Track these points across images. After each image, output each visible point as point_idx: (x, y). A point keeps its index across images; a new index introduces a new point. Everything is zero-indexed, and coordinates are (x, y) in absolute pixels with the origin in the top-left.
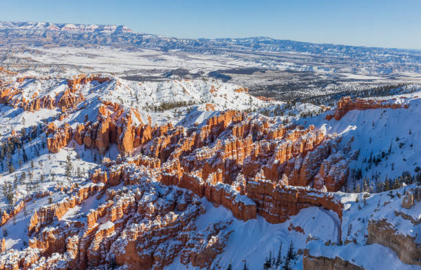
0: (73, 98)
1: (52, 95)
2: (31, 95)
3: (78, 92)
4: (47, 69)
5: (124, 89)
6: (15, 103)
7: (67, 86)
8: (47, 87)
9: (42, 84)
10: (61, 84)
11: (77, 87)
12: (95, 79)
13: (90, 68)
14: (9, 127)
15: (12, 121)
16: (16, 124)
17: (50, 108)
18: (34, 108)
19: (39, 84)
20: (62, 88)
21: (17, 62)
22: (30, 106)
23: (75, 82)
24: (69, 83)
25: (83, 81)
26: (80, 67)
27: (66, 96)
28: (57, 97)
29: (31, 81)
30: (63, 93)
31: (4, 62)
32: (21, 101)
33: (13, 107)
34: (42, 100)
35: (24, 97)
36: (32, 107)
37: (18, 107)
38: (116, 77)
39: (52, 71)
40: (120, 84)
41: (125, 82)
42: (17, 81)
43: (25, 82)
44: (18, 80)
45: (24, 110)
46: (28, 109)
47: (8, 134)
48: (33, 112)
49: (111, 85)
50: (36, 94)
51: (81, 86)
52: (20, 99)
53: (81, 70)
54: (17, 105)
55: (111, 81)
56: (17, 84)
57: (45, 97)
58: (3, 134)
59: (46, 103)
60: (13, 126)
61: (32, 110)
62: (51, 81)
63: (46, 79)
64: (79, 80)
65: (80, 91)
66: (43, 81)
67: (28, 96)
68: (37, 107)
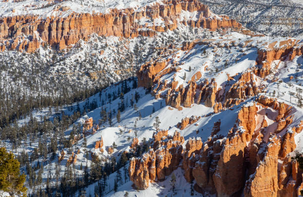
0: (254, 89)
1: (220, 80)
2: (190, 75)
3: (271, 77)
6: (160, 88)
7: (254, 63)
8: (222, 63)
9: (216, 55)
11: (272, 66)
14: (132, 133)
15: (141, 123)
16: (144, 129)
17: (209, 105)
18: (183, 102)
19: (211, 57)
20: (243, 67)
22: (176, 96)
23: (270, 55)
24: (260, 57)
25: (286, 55)
28: (227, 84)
29: (202, 50)
30: (239, 77)
32: (170, 85)
33: (154, 96)
34: (199, 87)
35: (177, 79)
36: (178, 100)
37: (161, 96)
42: (183, 49)
43: (194, 50)
44: (184, 46)
45: (167, 105)
46: (172, 103)
47: (126, 146)
48: (180, 109)
50: (199, 74)
51: (281, 64)
52: (168, 81)
54: (160, 92)
56: (181, 53)
57: (206, 82)
58: (120, 144)
60: (139, 132)
61: (178, 105)
62: (233, 50)
63: (226, 46)
64: (281, 52)
65: (277, 74)
66: (219, 51)
67: (184, 78)
68: (188, 99)
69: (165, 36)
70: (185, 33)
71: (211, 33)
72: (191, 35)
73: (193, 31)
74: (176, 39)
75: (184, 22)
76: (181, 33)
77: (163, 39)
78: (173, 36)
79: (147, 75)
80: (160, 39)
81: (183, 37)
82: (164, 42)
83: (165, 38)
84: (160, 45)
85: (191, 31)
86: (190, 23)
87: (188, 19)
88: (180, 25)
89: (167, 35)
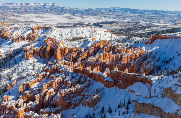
0: (34, 36)
1: (26, 35)
2: (16, 35)
3: (36, 33)
4: (23, 24)
5: (56, 32)
6: (10, 38)
7: (32, 31)
8: (23, 32)
10: (29, 30)
11: (36, 31)
12: (43, 27)
13: (41, 23)
14: (8, 49)
15: (9, 46)
16: (11, 48)
17: (25, 41)
19: (20, 30)
21: (10, 21)
23: (35, 29)
24: (33, 30)
25: (38, 29)
26: (37, 22)
27: (31, 35)
28: (28, 36)
29: (16, 29)
31: (4, 21)
32: (13, 37)
33: (9, 40)
34: (21, 37)
36: (17, 40)
37: (11, 40)
38: (52, 27)
39: (25, 24)
40: (54, 30)
41: (57, 29)
42: (10, 29)
43: (14, 29)
44: (11, 29)
45: (14, 42)
46: (16, 41)
47: (8, 52)
49: (51, 30)
50: (18, 34)
51: (38, 31)
52: (12, 37)
53: (37, 24)
55: (50, 28)
56: (10, 30)
58: (6, 52)
59: (23, 39)
60: (10, 48)
61: (17, 41)
62: (24, 28)
63: (22, 28)
64: (37, 28)
65: (37, 33)
66: (21, 29)
67: (15, 36)
68: (19, 40)
79: (3, 36)
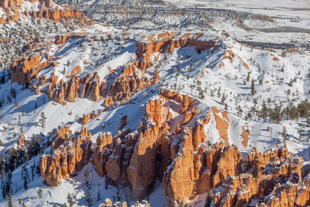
0: (138, 81)
1: (103, 73)
2: (69, 70)
3: (152, 69)
4: (175, 20)
5: (238, 68)
6: (40, 84)
7: (134, 56)
8: (100, 56)
9: (93, 49)
10: (123, 50)
11: (152, 58)
12: (190, 42)
13: (265, 18)
14: (17, 130)
15: (25, 119)
16: (29, 125)
17: (94, 99)
18: (67, 96)
19: (89, 50)
20: (124, 59)
22: (59, 91)
23: (150, 48)
24: (139, 49)
25: (165, 47)
26: (246, 16)
27: (125, 77)
28: (110, 78)
29: (77, 43)
30: (121, 70)
32: (50, 80)
33: (34, 91)
34: (83, 81)
35: (56, 73)
36: (62, 94)
37: (42, 91)
39: (185, 24)
40: (232, 57)
41: (243, 53)
42: (56, 43)
43: (68, 44)
44: (57, 40)
45: (50, 100)
46: (56, 98)
47: (13, 142)
48: (64, 104)
49: (214, 57)
50: (78, 68)
51: (161, 57)
52: (48, 76)
53: (246, 22)
54: (41, 87)
55: (217, 48)
56: (54, 48)
57: (88, 75)
58: (7, 142)
59: (87, 88)
60: (24, 128)
61: (62, 100)
62: (110, 43)
63: (102, 40)
64: (159, 44)
65: (157, 67)
66: (95, 44)
67: (63, 73)
68: (72, 93)
69: (8, 28)
70: (27, 25)
71: (55, 23)
72: (34, 27)
73: (36, 22)
74: (19, 30)
75: (25, 13)
76: (23, 25)
77: (6, 31)
78: (16, 28)
79: (21, 70)
80: (4, 31)
81: (26, 28)
82: (8, 34)
83: (8, 30)
84: (4, 37)
85: (33, 22)
86: (32, 14)
87: (29, 10)
88: (21, 16)
89: (10, 27)
